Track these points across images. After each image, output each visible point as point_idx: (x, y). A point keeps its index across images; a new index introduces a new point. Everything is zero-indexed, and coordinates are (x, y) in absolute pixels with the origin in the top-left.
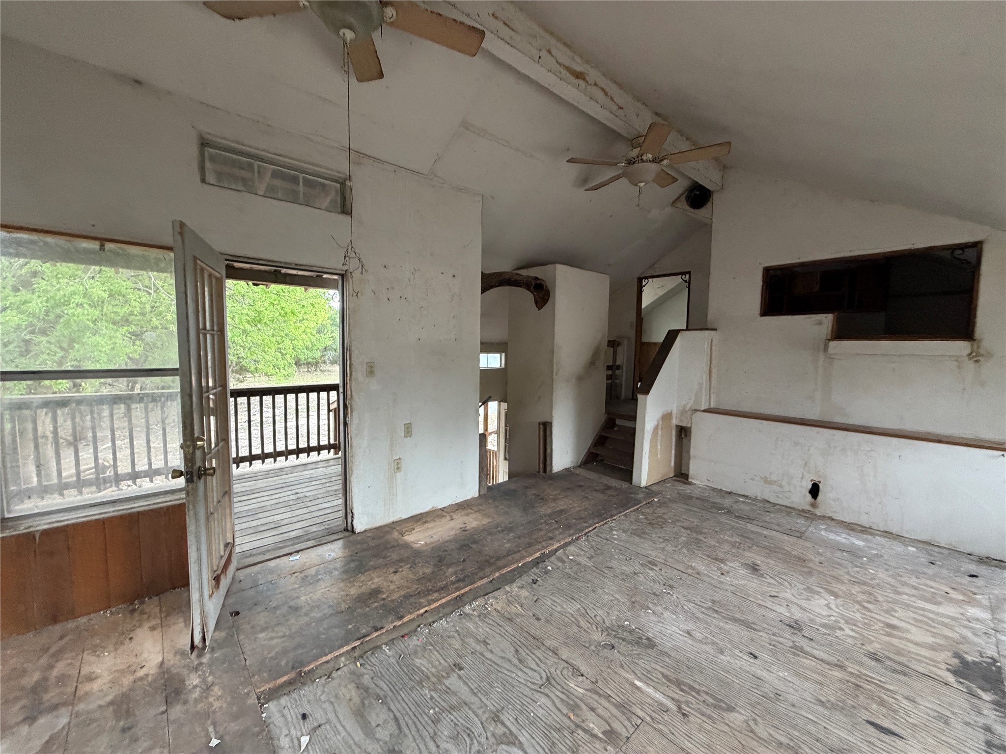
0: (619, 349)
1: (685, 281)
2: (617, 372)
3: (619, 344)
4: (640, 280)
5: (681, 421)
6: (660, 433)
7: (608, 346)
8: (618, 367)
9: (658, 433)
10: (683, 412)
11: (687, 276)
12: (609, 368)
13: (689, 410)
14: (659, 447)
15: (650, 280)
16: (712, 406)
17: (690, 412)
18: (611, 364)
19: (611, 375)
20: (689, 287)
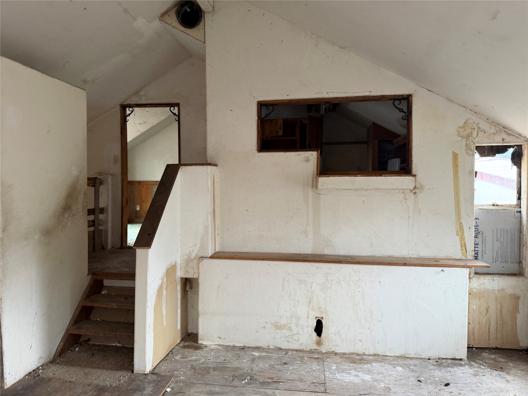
0: (102, 189)
1: (175, 114)
2: (101, 216)
3: (101, 183)
4: (124, 107)
5: (187, 272)
6: (165, 293)
7: (88, 185)
8: (102, 211)
9: (162, 294)
10: (188, 262)
11: (176, 108)
12: (91, 212)
13: (194, 258)
14: (164, 312)
15: (136, 109)
16: (217, 251)
17: (196, 261)
18: (92, 207)
19: (93, 221)
20: (179, 121)
